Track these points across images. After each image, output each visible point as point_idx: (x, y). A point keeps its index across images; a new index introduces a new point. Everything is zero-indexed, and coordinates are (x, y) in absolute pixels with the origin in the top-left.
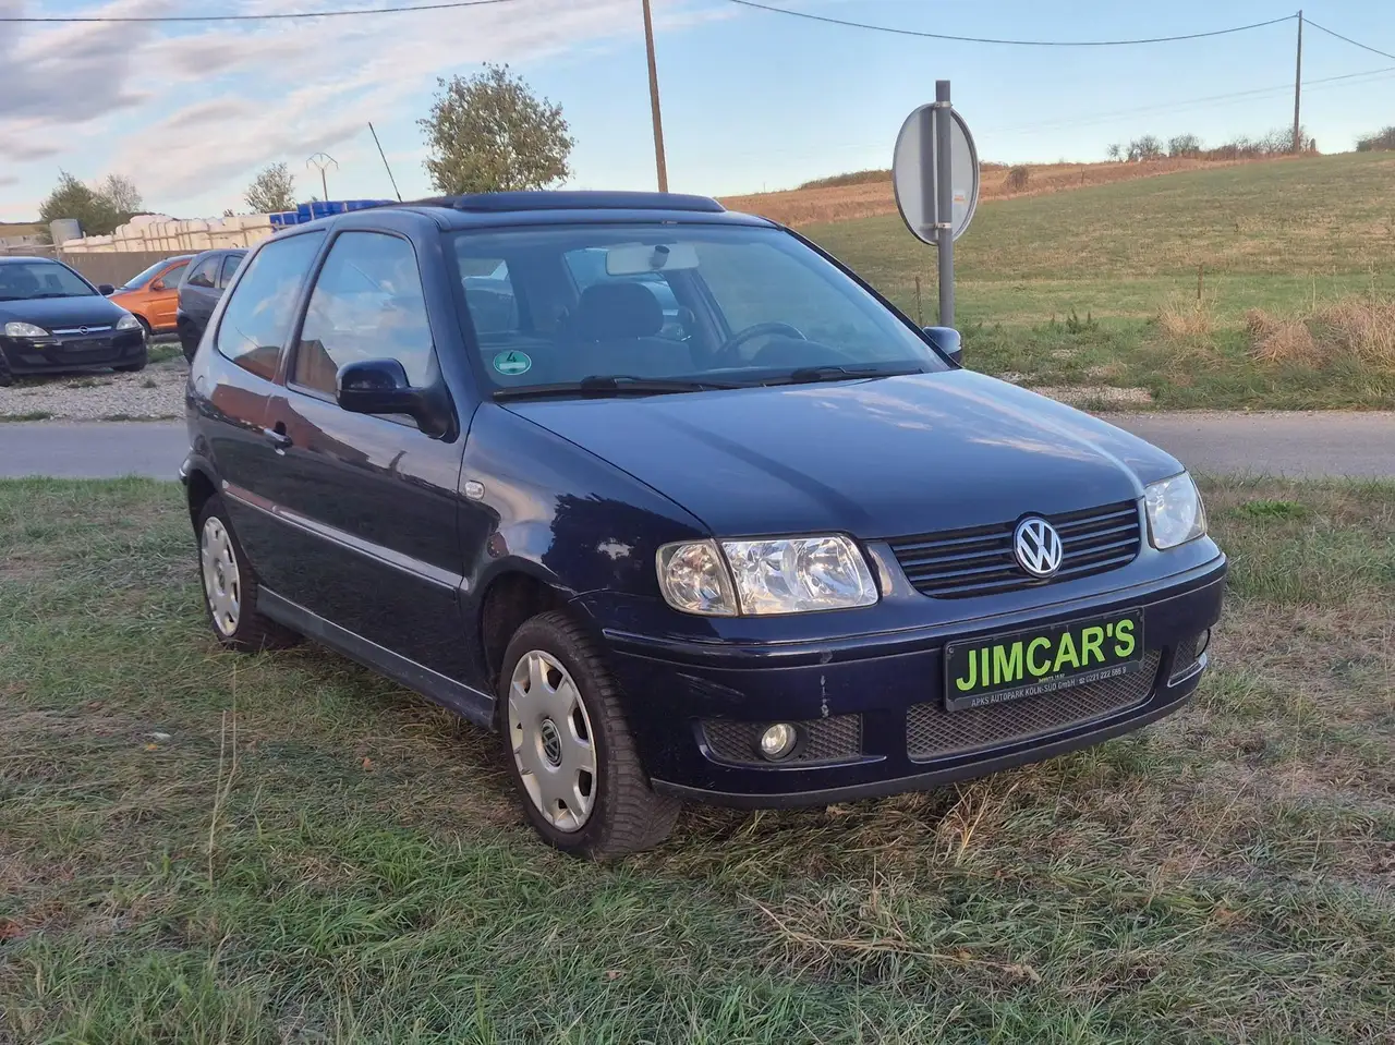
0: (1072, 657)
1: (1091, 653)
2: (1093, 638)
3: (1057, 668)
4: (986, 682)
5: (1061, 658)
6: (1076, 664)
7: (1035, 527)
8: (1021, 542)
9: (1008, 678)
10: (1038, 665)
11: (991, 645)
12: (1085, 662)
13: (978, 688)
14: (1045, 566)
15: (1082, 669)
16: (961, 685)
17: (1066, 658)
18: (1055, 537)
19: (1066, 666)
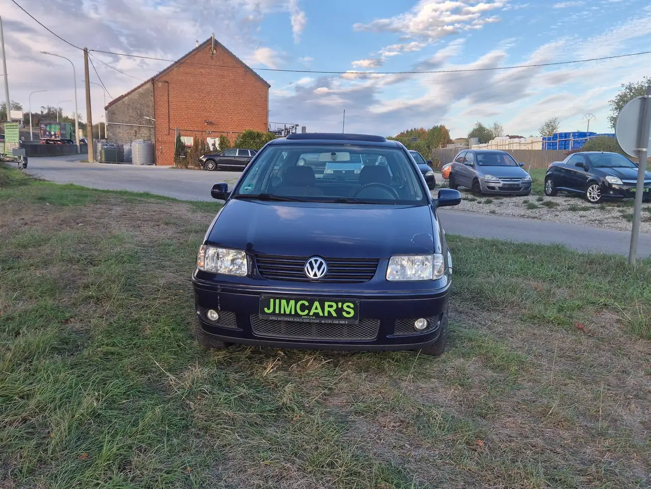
0: (319, 311)
1: (329, 312)
2: (330, 306)
3: (311, 314)
4: (277, 311)
5: (313, 311)
6: (321, 314)
7: (316, 261)
8: (308, 265)
9: (288, 312)
10: (302, 310)
11: (280, 299)
12: (326, 314)
13: (274, 313)
14: (315, 275)
15: (324, 317)
16: (266, 310)
17: (316, 311)
18: (324, 265)
19: (316, 315)
